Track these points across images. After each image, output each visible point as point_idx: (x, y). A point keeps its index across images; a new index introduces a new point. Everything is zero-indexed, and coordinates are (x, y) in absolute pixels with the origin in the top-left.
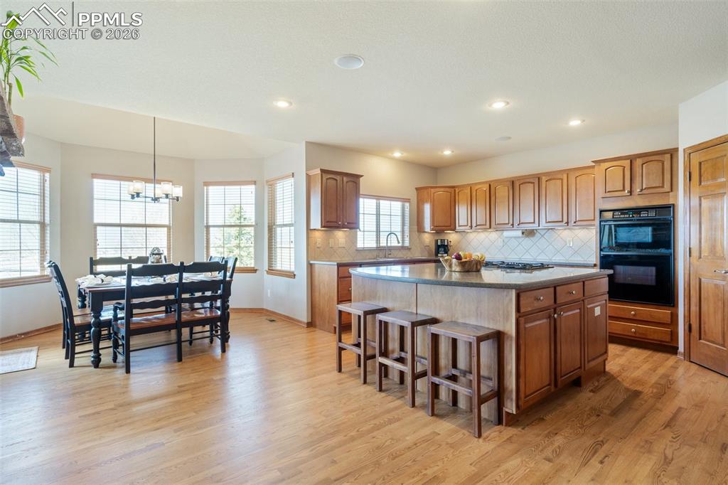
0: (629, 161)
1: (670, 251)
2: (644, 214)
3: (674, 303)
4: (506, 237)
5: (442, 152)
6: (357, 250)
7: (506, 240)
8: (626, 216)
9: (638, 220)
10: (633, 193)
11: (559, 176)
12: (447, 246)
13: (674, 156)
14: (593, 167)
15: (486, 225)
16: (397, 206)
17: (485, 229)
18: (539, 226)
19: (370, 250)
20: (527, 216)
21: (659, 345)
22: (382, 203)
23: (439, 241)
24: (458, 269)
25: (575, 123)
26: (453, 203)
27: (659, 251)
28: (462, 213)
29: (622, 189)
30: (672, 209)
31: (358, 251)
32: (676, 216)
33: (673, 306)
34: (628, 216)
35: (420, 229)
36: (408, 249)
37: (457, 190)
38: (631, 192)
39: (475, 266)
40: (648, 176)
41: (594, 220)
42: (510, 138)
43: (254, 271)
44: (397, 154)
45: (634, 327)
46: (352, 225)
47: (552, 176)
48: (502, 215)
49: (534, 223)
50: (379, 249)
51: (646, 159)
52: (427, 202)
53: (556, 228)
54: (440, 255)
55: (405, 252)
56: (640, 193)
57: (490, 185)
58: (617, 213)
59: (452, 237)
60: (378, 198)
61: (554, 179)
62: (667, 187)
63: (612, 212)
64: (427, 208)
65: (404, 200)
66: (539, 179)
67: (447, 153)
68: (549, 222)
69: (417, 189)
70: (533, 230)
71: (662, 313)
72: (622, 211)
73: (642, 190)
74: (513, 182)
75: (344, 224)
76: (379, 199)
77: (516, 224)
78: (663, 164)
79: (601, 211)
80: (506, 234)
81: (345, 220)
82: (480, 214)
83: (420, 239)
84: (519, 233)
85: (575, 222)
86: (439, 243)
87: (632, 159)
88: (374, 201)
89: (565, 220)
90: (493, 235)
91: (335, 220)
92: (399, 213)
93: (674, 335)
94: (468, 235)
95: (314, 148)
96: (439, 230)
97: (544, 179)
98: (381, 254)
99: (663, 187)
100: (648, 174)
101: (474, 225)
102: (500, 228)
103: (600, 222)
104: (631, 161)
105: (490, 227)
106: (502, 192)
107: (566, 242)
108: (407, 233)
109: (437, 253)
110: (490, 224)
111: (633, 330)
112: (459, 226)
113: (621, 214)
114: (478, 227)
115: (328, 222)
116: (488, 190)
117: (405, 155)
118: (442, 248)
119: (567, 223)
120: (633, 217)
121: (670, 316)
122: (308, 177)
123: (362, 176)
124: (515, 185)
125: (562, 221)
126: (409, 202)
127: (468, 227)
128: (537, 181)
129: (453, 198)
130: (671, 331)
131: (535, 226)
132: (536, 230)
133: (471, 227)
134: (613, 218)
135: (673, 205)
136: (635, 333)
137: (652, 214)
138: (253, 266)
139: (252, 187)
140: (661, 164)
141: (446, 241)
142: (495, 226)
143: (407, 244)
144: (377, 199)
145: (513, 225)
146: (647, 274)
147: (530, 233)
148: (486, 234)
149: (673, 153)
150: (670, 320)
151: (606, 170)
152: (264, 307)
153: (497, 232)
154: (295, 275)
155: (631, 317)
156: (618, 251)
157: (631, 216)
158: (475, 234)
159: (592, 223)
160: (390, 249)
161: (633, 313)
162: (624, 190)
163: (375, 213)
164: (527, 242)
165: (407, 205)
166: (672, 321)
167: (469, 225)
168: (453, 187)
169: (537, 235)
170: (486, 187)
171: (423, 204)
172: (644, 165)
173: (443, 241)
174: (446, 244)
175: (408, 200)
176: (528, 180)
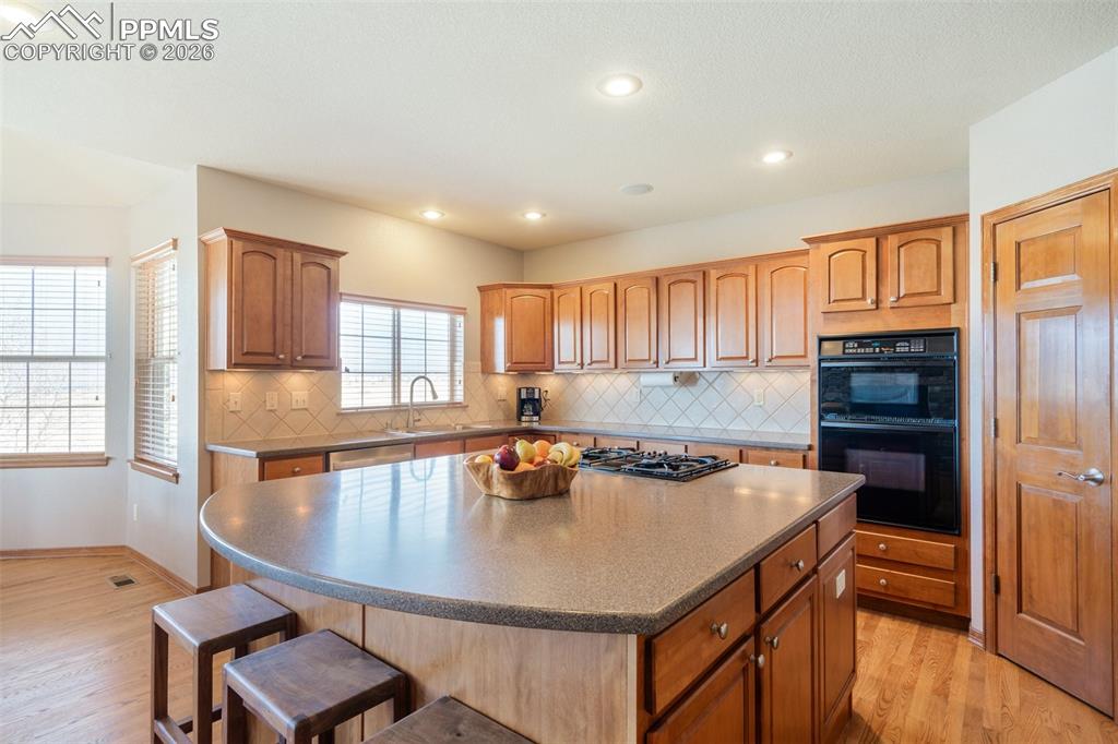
0: (874, 240)
1: (951, 422)
2: (902, 348)
3: (960, 529)
4: (645, 387)
5: (523, 215)
6: (338, 414)
7: (645, 391)
8: (867, 350)
9: (890, 359)
10: (880, 305)
11: (740, 270)
12: (539, 400)
13: (960, 230)
14: (805, 253)
15: (608, 361)
16: (439, 322)
17: (606, 371)
18: (705, 366)
19: (374, 412)
20: (682, 346)
21: (931, 611)
22: (404, 313)
23: (524, 393)
24: (505, 492)
25: (774, 158)
26: (548, 318)
27: (930, 421)
28: (565, 337)
29: (860, 296)
30: (955, 337)
31: (343, 415)
32: (963, 353)
33: (959, 535)
34: (871, 350)
35: (487, 369)
36: (463, 407)
37: (557, 293)
38: (877, 302)
39: (551, 482)
40: (912, 271)
41: (805, 356)
42: (649, 189)
43: (103, 461)
44: (432, 215)
45: (885, 576)
46: (321, 359)
47: (730, 268)
48: (637, 343)
49: (695, 359)
50: (397, 409)
51: (906, 236)
52: (499, 314)
53: (735, 370)
54: (524, 418)
55: (454, 414)
56: (896, 305)
57: (615, 285)
58: (851, 344)
59: (549, 384)
60: (397, 303)
61: (732, 275)
62: (946, 295)
63: (841, 343)
64: (500, 326)
65: (456, 310)
66: (704, 273)
67: (533, 217)
68: (723, 359)
69: (482, 289)
70: (694, 373)
71: (935, 547)
72: (860, 339)
73: (899, 298)
74: (657, 279)
75: (293, 359)
76: (398, 307)
77: (662, 362)
78: (939, 247)
79: (821, 340)
80: (646, 379)
81: (296, 349)
82: (599, 339)
83: (486, 388)
84: (669, 379)
85: (770, 361)
86: (524, 396)
87: (879, 235)
88: (389, 311)
89: (752, 356)
90: (622, 381)
91: (271, 351)
92: (445, 335)
93: (962, 593)
94: (578, 380)
95: (218, 180)
96: (523, 369)
97: (714, 274)
98: (400, 420)
99: (938, 293)
100: (909, 267)
101: (587, 360)
102: (633, 367)
103: (820, 361)
104: (877, 240)
105: (616, 367)
106: (639, 298)
107: (752, 397)
108: (460, 376)
109: (521, 413)
110: (617, 361)
111: (883, 581)
112: (560, 363)
113: (859, 347)
114: (594, 366)
115: (247, 353)
116: (612, 294)
117: (448, 216)
118: (530, 403)
119: (756, 361)
120: (881, 352)
121: (952, 556)
122: (204, 246)
123: (344, 254)
124: (660, 284)
125: (747, 358)
126: (465, 314)
127: (575, 366)
128: (700, 276)
129: (548, 309)
130: (955, 586)
131: (696, 366)
132: (699, 373)
133: (582, 365)
134: (844, 353)
135: (958, 329)
136: (886, 587)
137: (917, 347)
138: (102, 449)
139: (100, 273)
140: (934, 247)
141: (537, 391)
142: (624, 365)
143: (459, 397)
144: (394, 306)
145: (657, 362)
146: (910, 469)
147: (687, 379)
148: (611, 378)
149: (957, 223)
150: (952, 563)
151: (830, 257)
152: (127, 544)
153: (630, 375)
154: (177, 476)
155: (879, 555)
156: (853, 421)
157: (877, 350)
158: (590, 378)
159: (801, 362)
160: (421, 409)
161: (882, 546)
162: (864, 298)
163: (390, 335)
164: (684, 395)
165: (460, 319)
166: (956, 566)
167: (579, 361)
168: (550, 287)
169: (702, 382)
170: (608, 289)
171: (493, 319)
172: (902, 249)
173: (531, 390)
174: (537, 397)
175: (462, 311)
176: (684, 277)
